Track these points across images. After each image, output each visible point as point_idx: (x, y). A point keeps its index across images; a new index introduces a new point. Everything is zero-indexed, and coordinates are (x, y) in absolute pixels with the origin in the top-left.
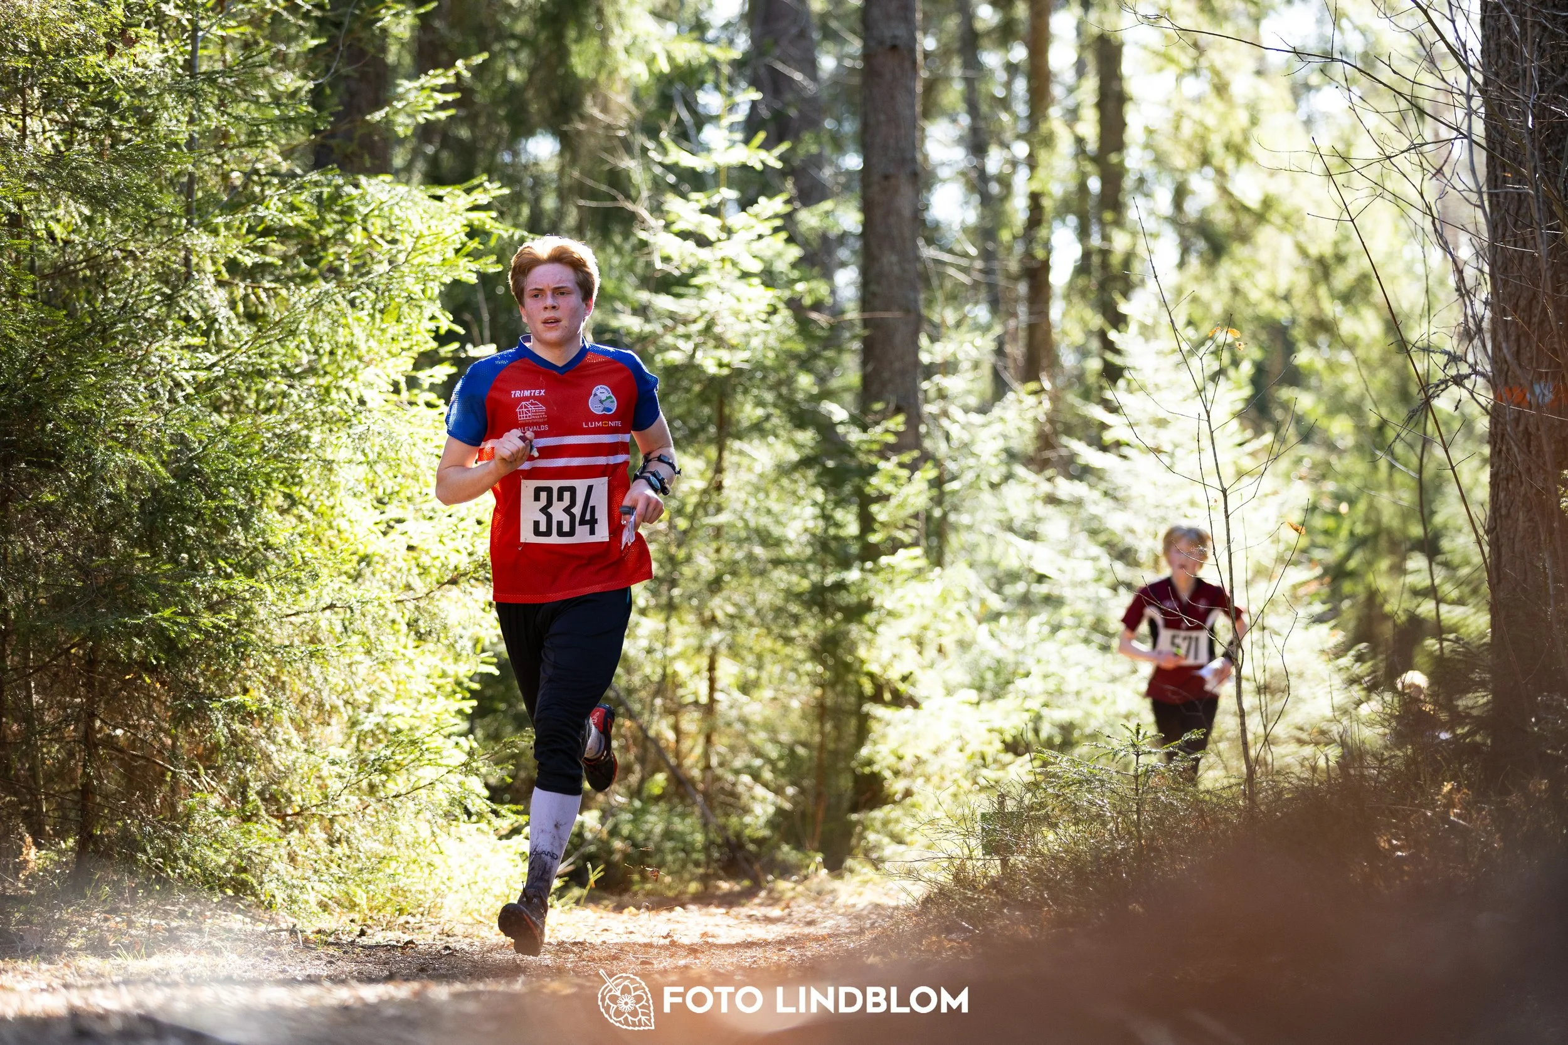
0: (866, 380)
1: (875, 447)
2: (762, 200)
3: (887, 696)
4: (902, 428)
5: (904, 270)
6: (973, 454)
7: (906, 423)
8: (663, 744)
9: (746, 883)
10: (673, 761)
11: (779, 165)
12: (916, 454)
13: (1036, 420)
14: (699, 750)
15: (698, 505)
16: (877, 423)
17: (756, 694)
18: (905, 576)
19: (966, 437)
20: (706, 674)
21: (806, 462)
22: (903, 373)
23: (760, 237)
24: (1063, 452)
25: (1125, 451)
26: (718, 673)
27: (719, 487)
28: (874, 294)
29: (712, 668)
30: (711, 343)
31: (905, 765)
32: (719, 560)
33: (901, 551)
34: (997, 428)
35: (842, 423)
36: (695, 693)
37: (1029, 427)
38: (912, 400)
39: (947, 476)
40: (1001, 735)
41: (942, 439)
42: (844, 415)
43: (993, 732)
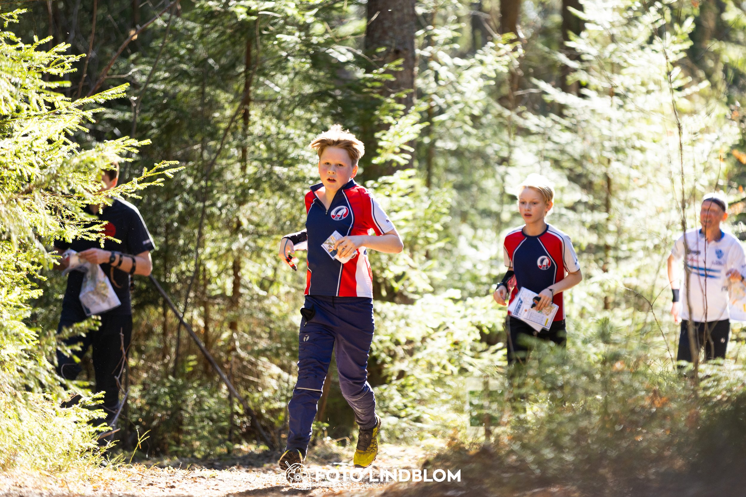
0: (370, 29)
1: (378, 84)
3: (384, 293)
4: (401, 69)
6: (457, 91)
7: (404, 65)
8: (194, 329)
9: (263, 447)
10: (203, 345)
12: (412, 90)
13: (511, 63)
14: (225, 335)
15: (226, 130)
16: (381, 64)
17: (274, 289)
18: (401, 193)
19: (452, 77)
20: (231, 272)
21: (320, 96)
24: (534, 91)
25: (584, 91)
26: (242, 272)
27: (246, 116)
29: (236, 267)
31: (400, 351)
32: (244, 176)
33: (399, 172)
34: (479, 69)
35: (348, 62)
36: (223, 288)
37: (505, 70)
38: (408, 46)
39: (436, 109)
40: (479, 328)
41: (432, 79)
42: (350, 57)
43: (473, 325)
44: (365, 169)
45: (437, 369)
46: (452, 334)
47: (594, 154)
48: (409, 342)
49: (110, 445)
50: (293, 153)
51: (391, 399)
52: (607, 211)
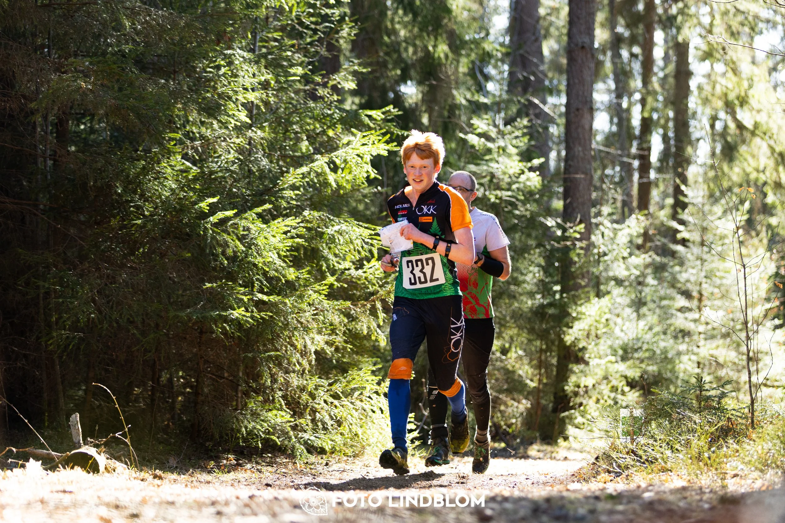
0: (565, 207)
1: (570, 239)
2: (519, 120)
3: (572, 359)
4: (583, 231)
5: (585, 155)
6: (614, 243)
7: (585, 228)
11: (526, 103)
12: (589, 243)
16: (571, 228)
17: (509, 355)
19: (612, 235)
22: (583, 204)
23: (517, 137)
24: (658, 243)
25: (687, 244)
28: (570, 166)
30: (492, 187)
31: (581, 391)
34: (627, 231)
35: (552, 227)
37: (642, 231)
38: (587, 217)
39: (602, 254)
40: (626, 377)
41: (600, 236)
42: (554, 223)
43: (622, 376)
44: (562, 287)
45: (602, 402)
46: (610, 382)
47: (693, 279)
48: (586, 387)
49: (417, 443)
50: (521, 278)
51: (576, 418)
52: (700, 311)
